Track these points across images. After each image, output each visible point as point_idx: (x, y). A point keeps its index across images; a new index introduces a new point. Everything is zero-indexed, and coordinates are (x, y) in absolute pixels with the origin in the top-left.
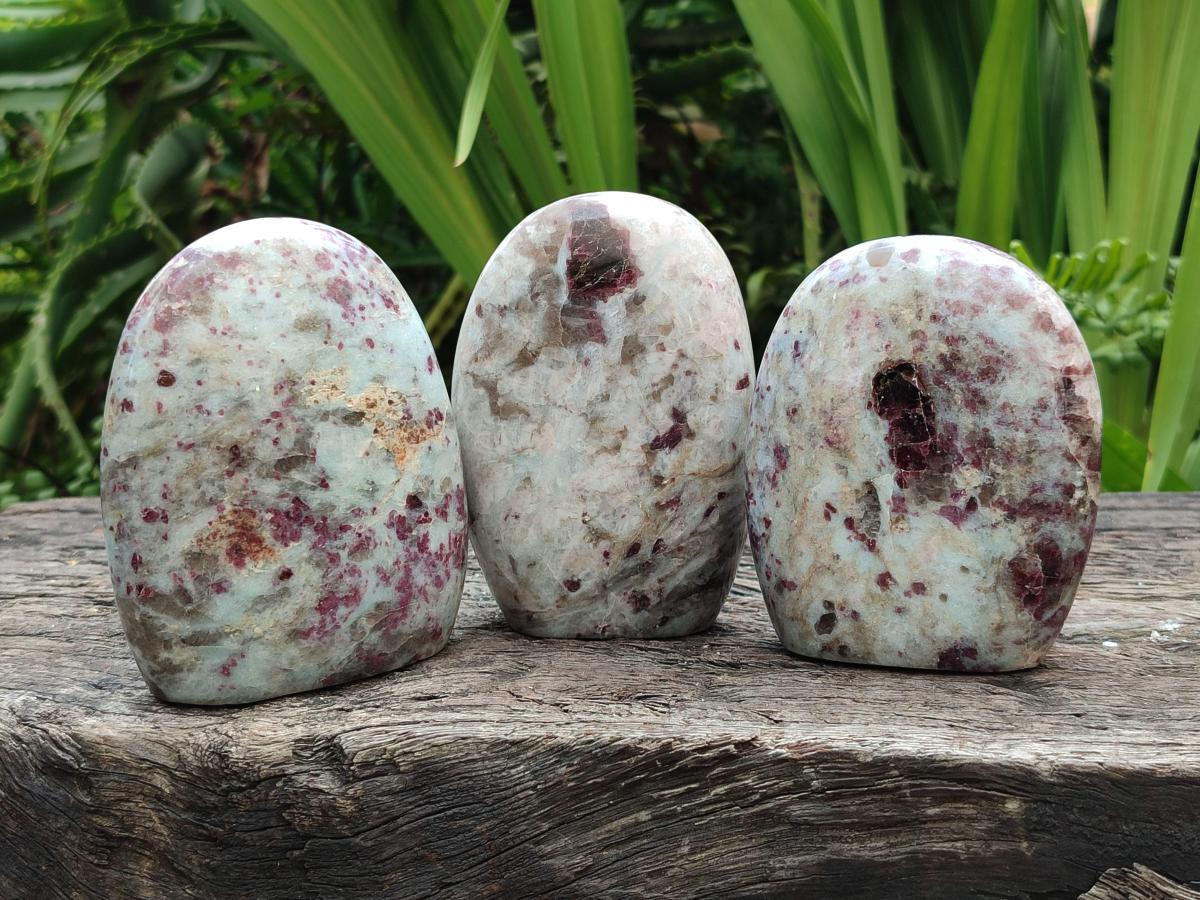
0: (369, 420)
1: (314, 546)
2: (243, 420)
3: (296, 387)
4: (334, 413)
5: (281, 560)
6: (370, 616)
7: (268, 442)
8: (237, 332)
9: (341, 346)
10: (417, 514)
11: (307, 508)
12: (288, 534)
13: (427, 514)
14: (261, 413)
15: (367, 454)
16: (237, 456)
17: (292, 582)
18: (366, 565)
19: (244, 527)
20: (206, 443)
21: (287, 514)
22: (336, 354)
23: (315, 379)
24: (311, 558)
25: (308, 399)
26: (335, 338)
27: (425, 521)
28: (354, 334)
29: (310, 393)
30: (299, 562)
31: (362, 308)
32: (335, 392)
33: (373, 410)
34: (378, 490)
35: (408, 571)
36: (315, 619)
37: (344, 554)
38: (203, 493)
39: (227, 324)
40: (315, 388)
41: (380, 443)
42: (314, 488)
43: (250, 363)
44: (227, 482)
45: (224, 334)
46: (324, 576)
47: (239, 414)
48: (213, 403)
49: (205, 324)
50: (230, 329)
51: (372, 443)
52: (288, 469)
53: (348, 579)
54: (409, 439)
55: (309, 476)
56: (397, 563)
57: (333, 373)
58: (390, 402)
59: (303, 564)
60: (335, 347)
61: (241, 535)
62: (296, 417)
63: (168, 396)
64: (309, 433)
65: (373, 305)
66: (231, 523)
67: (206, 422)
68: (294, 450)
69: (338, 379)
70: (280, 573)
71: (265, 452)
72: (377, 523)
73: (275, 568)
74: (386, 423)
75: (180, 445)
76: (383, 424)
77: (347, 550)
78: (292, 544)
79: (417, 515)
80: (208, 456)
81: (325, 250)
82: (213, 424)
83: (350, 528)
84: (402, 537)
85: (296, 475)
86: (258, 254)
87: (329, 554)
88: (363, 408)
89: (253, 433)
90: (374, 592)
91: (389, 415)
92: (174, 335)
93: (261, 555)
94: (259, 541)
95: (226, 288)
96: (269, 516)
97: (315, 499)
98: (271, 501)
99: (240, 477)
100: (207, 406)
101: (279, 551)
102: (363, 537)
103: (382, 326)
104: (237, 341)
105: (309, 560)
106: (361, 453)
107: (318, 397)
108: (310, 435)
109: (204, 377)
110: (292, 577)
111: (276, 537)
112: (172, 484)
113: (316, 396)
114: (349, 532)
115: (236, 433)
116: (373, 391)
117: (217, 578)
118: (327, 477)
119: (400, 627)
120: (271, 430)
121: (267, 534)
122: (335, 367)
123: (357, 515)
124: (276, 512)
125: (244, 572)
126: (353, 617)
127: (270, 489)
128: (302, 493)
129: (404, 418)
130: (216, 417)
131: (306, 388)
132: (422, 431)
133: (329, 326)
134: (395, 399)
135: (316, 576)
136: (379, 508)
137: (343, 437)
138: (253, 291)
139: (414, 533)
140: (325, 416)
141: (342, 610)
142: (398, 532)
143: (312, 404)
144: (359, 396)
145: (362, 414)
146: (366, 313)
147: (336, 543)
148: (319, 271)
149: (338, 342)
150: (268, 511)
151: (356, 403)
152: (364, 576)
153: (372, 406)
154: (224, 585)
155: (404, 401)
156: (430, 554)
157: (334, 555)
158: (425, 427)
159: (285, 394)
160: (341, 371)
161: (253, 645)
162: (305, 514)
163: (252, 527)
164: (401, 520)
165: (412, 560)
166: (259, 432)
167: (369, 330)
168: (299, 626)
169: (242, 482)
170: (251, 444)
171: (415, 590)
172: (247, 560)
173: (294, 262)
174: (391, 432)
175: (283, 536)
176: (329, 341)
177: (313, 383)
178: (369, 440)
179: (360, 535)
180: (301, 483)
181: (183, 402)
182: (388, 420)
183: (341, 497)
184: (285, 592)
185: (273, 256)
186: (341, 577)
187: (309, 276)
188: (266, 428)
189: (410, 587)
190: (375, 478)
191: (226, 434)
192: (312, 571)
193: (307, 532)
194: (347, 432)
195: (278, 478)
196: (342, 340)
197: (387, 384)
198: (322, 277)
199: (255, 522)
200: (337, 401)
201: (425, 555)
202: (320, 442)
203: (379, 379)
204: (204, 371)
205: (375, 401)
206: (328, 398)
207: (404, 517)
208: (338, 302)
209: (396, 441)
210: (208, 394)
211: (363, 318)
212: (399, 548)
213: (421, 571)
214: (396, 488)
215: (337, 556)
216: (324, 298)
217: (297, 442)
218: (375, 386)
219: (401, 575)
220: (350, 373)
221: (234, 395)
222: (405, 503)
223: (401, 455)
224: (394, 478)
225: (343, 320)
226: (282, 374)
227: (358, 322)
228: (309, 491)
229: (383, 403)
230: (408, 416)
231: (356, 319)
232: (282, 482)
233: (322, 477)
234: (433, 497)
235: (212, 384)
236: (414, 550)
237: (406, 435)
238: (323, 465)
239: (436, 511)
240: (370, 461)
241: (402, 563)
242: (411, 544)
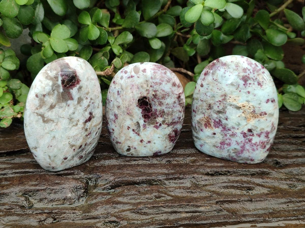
0: (242, 109)
1: (222, 131)
2: (213, 100)
3: (226, 97)
4: (233, 105)
6: (233, 150)
7: (217, 106)
8: (218, 81)
9: (240, 91)
10: (250, 133)
11: (222, 123)
12: (216, 126)
13: (253, 134)
14: (217, 100)
15: (239, 117)
16: (210, 107)
17: (215, 136)
18: (234, 139)
19: (208, 121)
20: (205, 101)
21: (217, 122)
22: (238, 93)
24: (221, 133)
26: (239, 89)
27: (252, 136)
28: (245, 89)
29: (229, 99)
30: (218, 133)
31: (250, 84)
32: (235, 101)
33: (244, 108)
34: (240, 125)
35: (244, 145)
36: (220, 145)
37: (228, 135)
38: (202, 111)
39: (217, 78)
40: (230, 98)
41: (243, 115)
42: (224, 119)
43: (218, 89)
44: (207, 111)
45: (215, 80)
46: (223, 138)
47: (212, 98)
48: (208, 94)
49: (213, 77)
50: (216, 80)
51: (241, 115)
52: (220, 113)
53: (228, 140)
54: (252, 117)
55: (224, 116)
57: (236, 97)
58: (250, 107)
60: (238, 91)
61: (207, 122)
62: (224, 103)
63: (201, 89)
64: (226, 107)
65: (254, 84)
66: (206, 119)
67: (206, 97)
68: (222, 110)
69: (237, 98)
70: (213, 133)
71: (216, 108)
72: (238, 132)
73: (212, 131)
74: (247, 111)
75: (201, 100)
77: (229, 135)
78: (217, 128)
79: (250, 134)
80: (205, 104)
81: (247, 68)
83: (231, 130)
84: (244, 137)
85: (221, 115)
86: (230, 65)
87: (225, 134)
88: (241, 107)
90: (234, 145)
92: (207, 77)
93: (210, 128)
94: (211, 125)
95: (219, 70)
96: (213, 121)
97: (224, 121)
98: (214, 118)
99: (210, 111)
100: (207, 94)
101: (214, 129)
102: (234, 133)
103: (254, 89)
104: (217, 83)
106: (237, 116)
107: (230, 101)
108: (226, 108)
111: (214, 126)
112: (198, 106)
115: (211, 102)
116: (245, 103)
117: (202, 128)
118: (228, 118)
119: (240, 155)
120: (218, 104)
121: (212, 124)
122: (237, 95)
123: (233, 128)
124: (215, 121)
125: (206, 129)
126: (228, 148)
127: (215, 116)
128: (221, 119)
129: (253, 112)
130: (208, 97)
132: (258, 116)
133: (239, 86)
134: (251, 107)
135: (221, 137)
136: (239, 129)
137: (234, 111)
138: (225, 73)
139: (248, 137)
140: (231, 105)
141: (226, 146)
143: (228, 102)
144: (241, 103)
145: (240, 108)
146: (250, 85)
147: (227, 132)
148: (242, 73)
150: (213, 120)
151: (240, 105)
152: (232, 141)
153: (244, 107)
154: (203, 130)
155: (254, 108)
156: (252, 143)
158: (259, 115)
159: (223, 98)
161: (206, 144)
162: (221, 123)
164: (245, 133)
165: (246, 143)
166: (215, 103)
167: (250, 89)
168: (215, 145)
169: (210, 112)
170: (213, 105)
172: (207, 127)
173: (237, 69)
174: (247, 114)
176: (237, 89)
177: (230, 97)
179: (233, 133)
180: (222, 117)
181: (203, 91)
183: (230, 124)
184: (214, 137)
185: (233, 66)
186: (227, 139)
187: (239, 73)
188: (217, 103)
189: (244, 148)
190: (240, 122)
191: (209, 101)
192: (220, 135)
193: (221, 127)
194: (235, 111)
195: (217, 114)
197: (250, 103)
198: (242, 74)
199: (210, 121)
200: (235, 103)
201: (250, 143)
202: (228, 110)
203: (248, 101)
204: (209, 87)
205: (245, 106)
206: (233, 101)
207: (246, 133)
208: (244, 81)
209: (248, 116)
210: (208, 92)
211: (249, 86)
212: (243, 139)
213: (248, 146)
214: (245, 126)
215: (227, 135)
216: (240, 79)
217: (223, 108)
218: (246, 102)
219: (242, 145)
220: (240, 98)
221: (213, 94)
222: (247, 130)
223: (249, 119)
224: (245, 124)
225: (243, 86)
226: (224, 93)
227: (247, 87)
228: (222, 119)
229: (247, 107)
230: (254, 111)
231: (247, 86)
232: (217, 115)
233: (226, 118)
234: (257, 131)
235: (209, 90)
236: (247, 141)
237: (252, 115)
238: (227, 115)
239: (257, 134)
240: (240, 118)
241: (243, 142)
242: (247, 139)
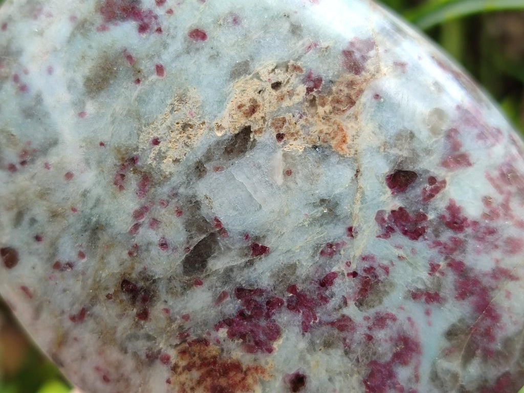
0: (260, 131)
1: (306, 328)
2: (109, 246)
3: (139, 163)
4: (209, 157)
5: (277, 371)
6: (447, 354)
7: (155, 251)
8: (35, 151)
9: (160, 70)
10: (417, 191)
11: (260, 292)
12: (262, 337)
13: (432, 180)
14: (123, 223)
15: (288, 173)
16: (136, 292)
17: (310, 386)
19: (205, 363)
20: (94, 299)
21: (241, 314)
22: (160, 85)
23: (156, 135)
24: (312, 343)
25: (163, 167)
26: (147, 66)
27: (436, 190)
28: (169, 41)
29: (161, 157)
30: (302, 358)
32: (190, 131)
33: (258, 115)
34: (337, 204)
35: (458, 267)
37: (351, 310)
38: (135, 354)
40: (162, 146)
42: (251, 263)
43: (70, 176)
44: (148, 327)
45: (23, 163)
46: (346, 353)
47: (100, 243)
48: (67, 250)
50: (25, 153)
51: (285, 155)
52: (204, 264)
53: (380, 335)
54: (335, 110)
55: (233, 253)
56: (434, 268)
57: (172, 111)
58: (276, 86)
59: (308, 357)
60: (154, 77)
61: (209, 374)
62: (165, 197)
64: (195, 204)
66: (189, 368)
67: (76, 275)
68: (191, 237)
69: (184, 113)
70: (289, 385)
71: (162, 264)
73: (277, 384)
74: (288, 116)
75: (73, 318)
76: (284, 121)
77: (351, 303)
78: (276, 345)
79: (419, 191)
80: (107, 312)
82: (83, 273)
83: (334, 275)
84: (415, 234)
85: (218, 264)
87: (332, 324)
88: (243, 122)
89: (130, 254)
90: (429, 324)
91: (286, 103)
93: (250, 380)
94: (236, 366)
96: (223, 333)
97: (263, 274)
98: (213, 314)
99: (157, 311)
100: (62, 258)
101: (267, 363)
102: (360, 272)
104: (40, 162)
105: (312, 347)
106: (279, 179)
108: (198, 205)
109: (37, 229)
110: (308, 380)
111: (250, 350)
113: (172, 154)
114: (337, 281)
116: (241, 92)
118: (257, 238)
119: (500, 335)
120: (148, 234)
121: (237, 352)
122: (169, 102)
123: (331, 254)
124: (227, 322)
126: (425, 371)
127: (200, 302)
128: (240, 279)
129: (309, 90)
130: (81, 264)
131: (152, 155)
132: (351, 84)
133: (129, 58)
134: (281, 76)
135: (336, 359)
136: (355, 225)
137: (240, 178)
138: (23, 89)
139: (431, 216)
140: (199, 169)
141: (403, 374)
142: (405, 233)
143: (173, 168)
144: (225, 113)
145: (247, 131)
149: (153, 68)
150: (217, 327)
152: (401, 317)
153: (253, 109)
155: (296, 68)
156: (475, 223)
157: (339, 320)
158: (350, 76)
159: (133, 181)
160: (182, 99)
162: (261, 300)
163: (215, 357)
164: (399, 215)
165: (453, 250)
166: (136, 247)
167: (186, 20)
169: (162, 316)
170: (139, 267)
171: (486, 281)
174: (302, 122)
175: (259, 344)
176: (140, 76)
177: (156, 142)
178: (279, 155)
179: (355, 274)
180: (230, 270)
182: (289, 109)
183: (294, 249)
186: (370, 338)
187: (73, 18)
189: (476, 282)
190: (321, 191)
191: (104, 275)
192: (326, 358)
193: (283, 317)
195: (199, 283)
196: (157, 61)
199: (213, 350)
200: (202, 140)
201: (469, 230)
202: (216, 204)
203: (240, 70)
204: (33, 221)
205: (254, 101)
206: (186, 145)
207: (401, 209)
208: (124, 19)
209: (319, 127)
210: (54, 245)
211: (170, 12)
212: (424, 250)
213: (478, 252)
214: (362, 182)
215: (344, 318)
216: (103, 28)
217: (189, 226)
218: (240, 82)
219: (450, 279)
220: (195, 94)
221: (79, 226)
222: (389, 191)
223: (339, 138)
224: (349, 174)
225: (144, 36)
226: (111, 161)
227: (165, 23)
228: (246, 271)
229: (266, 95)
230: (314, 83)
231: (159, 20)
232: (206, 284)
233: (250, 243)
234: (428, 152)
235: (50, 230)
236: (447, 236)
237: (328, 108)
238: (240, 229)
239: (445, 164)
240: (299, 178)
241: (443, 264)
242: (437, 233)
